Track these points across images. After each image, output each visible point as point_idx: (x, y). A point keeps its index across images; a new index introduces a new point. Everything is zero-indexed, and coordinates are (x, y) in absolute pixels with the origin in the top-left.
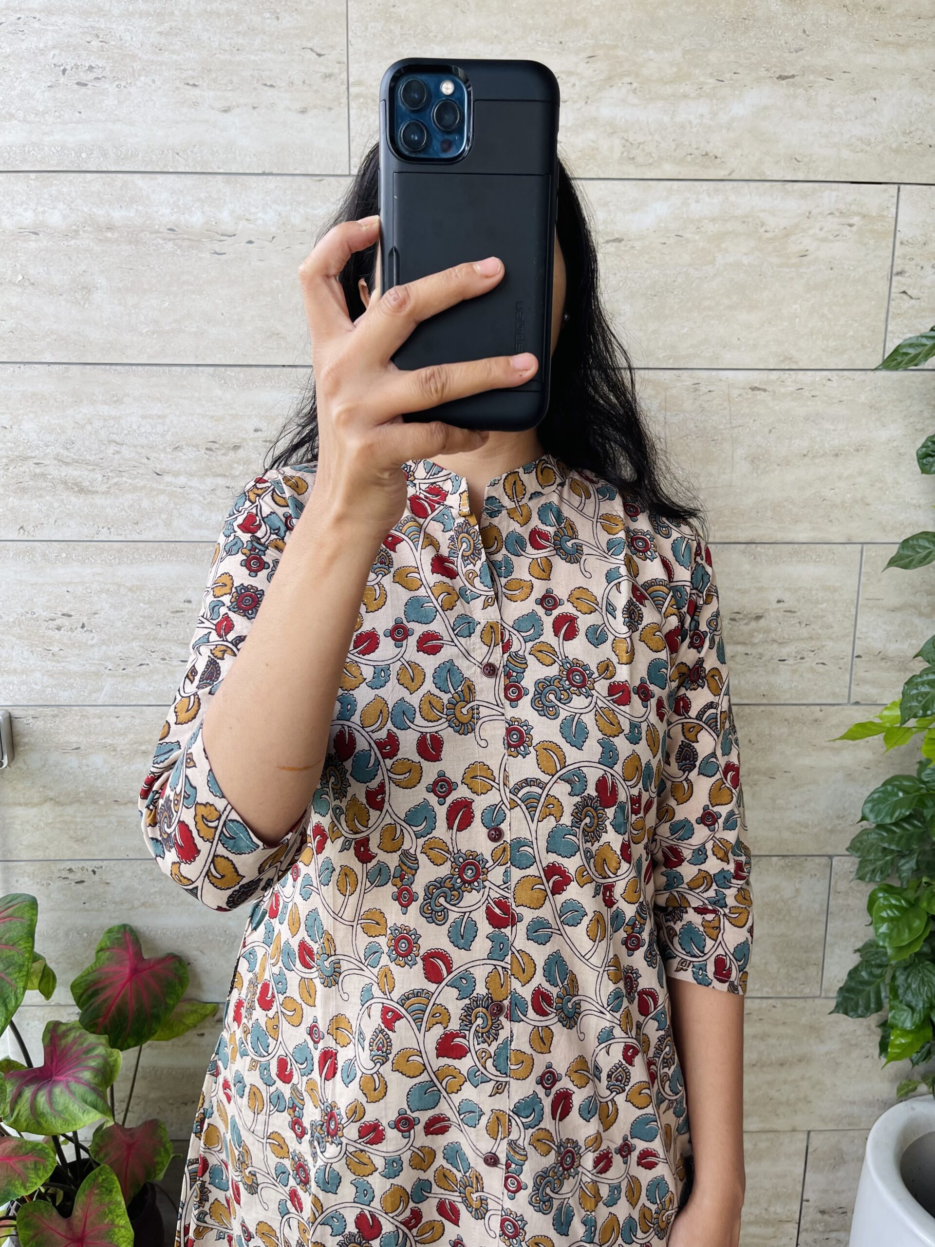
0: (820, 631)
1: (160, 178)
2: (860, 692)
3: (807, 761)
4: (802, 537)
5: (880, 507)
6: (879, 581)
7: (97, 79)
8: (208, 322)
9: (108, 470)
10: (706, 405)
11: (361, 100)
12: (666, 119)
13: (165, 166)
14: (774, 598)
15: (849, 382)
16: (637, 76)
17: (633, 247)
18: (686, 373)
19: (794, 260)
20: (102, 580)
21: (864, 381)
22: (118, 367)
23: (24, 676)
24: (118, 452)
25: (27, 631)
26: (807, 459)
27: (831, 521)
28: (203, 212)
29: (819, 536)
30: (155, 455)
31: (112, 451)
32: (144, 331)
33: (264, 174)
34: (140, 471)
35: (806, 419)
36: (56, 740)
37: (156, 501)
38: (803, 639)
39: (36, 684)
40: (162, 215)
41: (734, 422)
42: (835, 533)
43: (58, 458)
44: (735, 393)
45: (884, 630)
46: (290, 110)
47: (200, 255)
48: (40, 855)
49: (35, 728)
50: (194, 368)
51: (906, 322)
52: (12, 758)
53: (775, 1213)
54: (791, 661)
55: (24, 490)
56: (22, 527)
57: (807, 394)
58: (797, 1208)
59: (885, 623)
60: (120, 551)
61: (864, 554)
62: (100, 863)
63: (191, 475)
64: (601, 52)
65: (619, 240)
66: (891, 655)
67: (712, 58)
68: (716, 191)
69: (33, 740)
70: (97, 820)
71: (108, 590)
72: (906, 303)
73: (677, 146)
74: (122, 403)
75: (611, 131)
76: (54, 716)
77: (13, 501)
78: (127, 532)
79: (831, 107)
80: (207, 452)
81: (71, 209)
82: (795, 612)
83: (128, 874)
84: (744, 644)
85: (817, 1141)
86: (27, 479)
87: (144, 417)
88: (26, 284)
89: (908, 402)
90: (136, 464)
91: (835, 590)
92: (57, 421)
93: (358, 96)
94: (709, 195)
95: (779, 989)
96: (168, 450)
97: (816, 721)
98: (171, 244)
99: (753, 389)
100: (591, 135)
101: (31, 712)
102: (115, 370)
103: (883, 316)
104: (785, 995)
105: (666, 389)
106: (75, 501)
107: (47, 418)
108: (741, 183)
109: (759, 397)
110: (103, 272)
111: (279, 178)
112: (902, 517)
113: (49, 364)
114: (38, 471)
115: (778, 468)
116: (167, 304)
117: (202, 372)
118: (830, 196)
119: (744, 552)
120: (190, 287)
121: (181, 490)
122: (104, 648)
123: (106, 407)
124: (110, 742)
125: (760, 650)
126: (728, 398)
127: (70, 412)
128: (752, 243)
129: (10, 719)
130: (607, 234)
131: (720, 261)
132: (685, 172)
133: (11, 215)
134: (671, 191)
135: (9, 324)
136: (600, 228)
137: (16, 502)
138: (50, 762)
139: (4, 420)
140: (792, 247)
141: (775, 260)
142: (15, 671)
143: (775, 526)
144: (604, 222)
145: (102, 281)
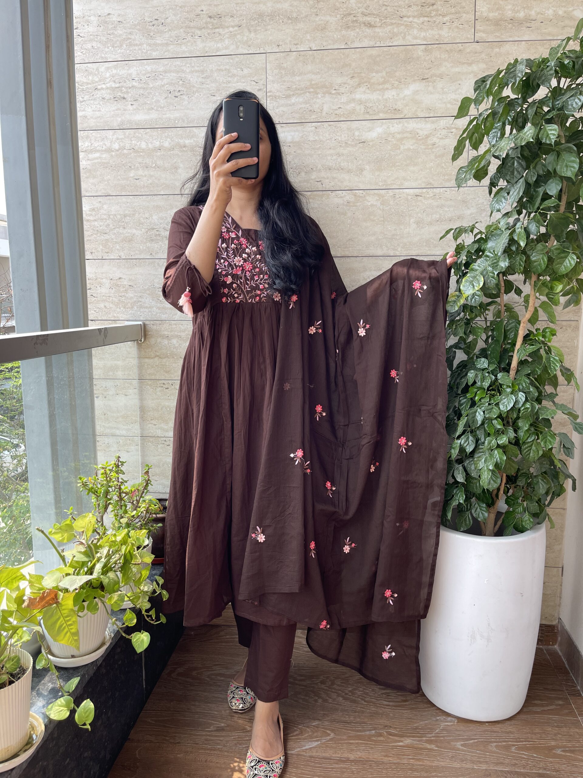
7: (181, 95)
10: (398, 203)
12: (380, 98)
15: (454, 192)
16: (369, 83)
17: (369, 145)
18: (390, 191)
19: (430, 147)
23: (150, 309)
26: (438, 222)
35: (438, 207)
36: (160, 333)
39: (154, 312)
41: (410, 208)
44: (409, 197)
48: (153, 377)
49: (153, 329)
55: (152, 240)
56: (151, 254)
57: (438, 197)
62: (174, 381)
64: (356, 75)
65: (364, 142)
67: (397, 74)
68: (400, 122)
69: (152, 333)
70: (173, 364)
73: (385, 107)
75: (360, 103)
76: (160, 324)
77: (148, 244)
79: (443, 89)
81: (172, 140)
86: (154, 236)
88: (156, 167)
89: (478, 199)
93: (270, 96)
94: (397, 124)
100: (353, 105)
101: (152, 323)
105: (383, 197)
107: (161, 214)
108: (409, 119)
109: (419, 199)
113: (163, 195)
114: (157, 233)
118: (443, 122)
124: (179, 334)
126: (407, 199)
127: (169, 212)
128: (414, 141)
129: (145, 325)
130: (359, 140)
131: (402, 147)
132: (388, 116)
133: (152, 143)
134: (382, 123)
135: (150, 181)
136: (357, 138)
137: (150, 245)
138: (158, 342)
139: (147, 215)
140: (430, 142)
141: (423, 147)
142: (147, 307)
143: (427, 249)
144: (358, 136)
145: (181, 165)
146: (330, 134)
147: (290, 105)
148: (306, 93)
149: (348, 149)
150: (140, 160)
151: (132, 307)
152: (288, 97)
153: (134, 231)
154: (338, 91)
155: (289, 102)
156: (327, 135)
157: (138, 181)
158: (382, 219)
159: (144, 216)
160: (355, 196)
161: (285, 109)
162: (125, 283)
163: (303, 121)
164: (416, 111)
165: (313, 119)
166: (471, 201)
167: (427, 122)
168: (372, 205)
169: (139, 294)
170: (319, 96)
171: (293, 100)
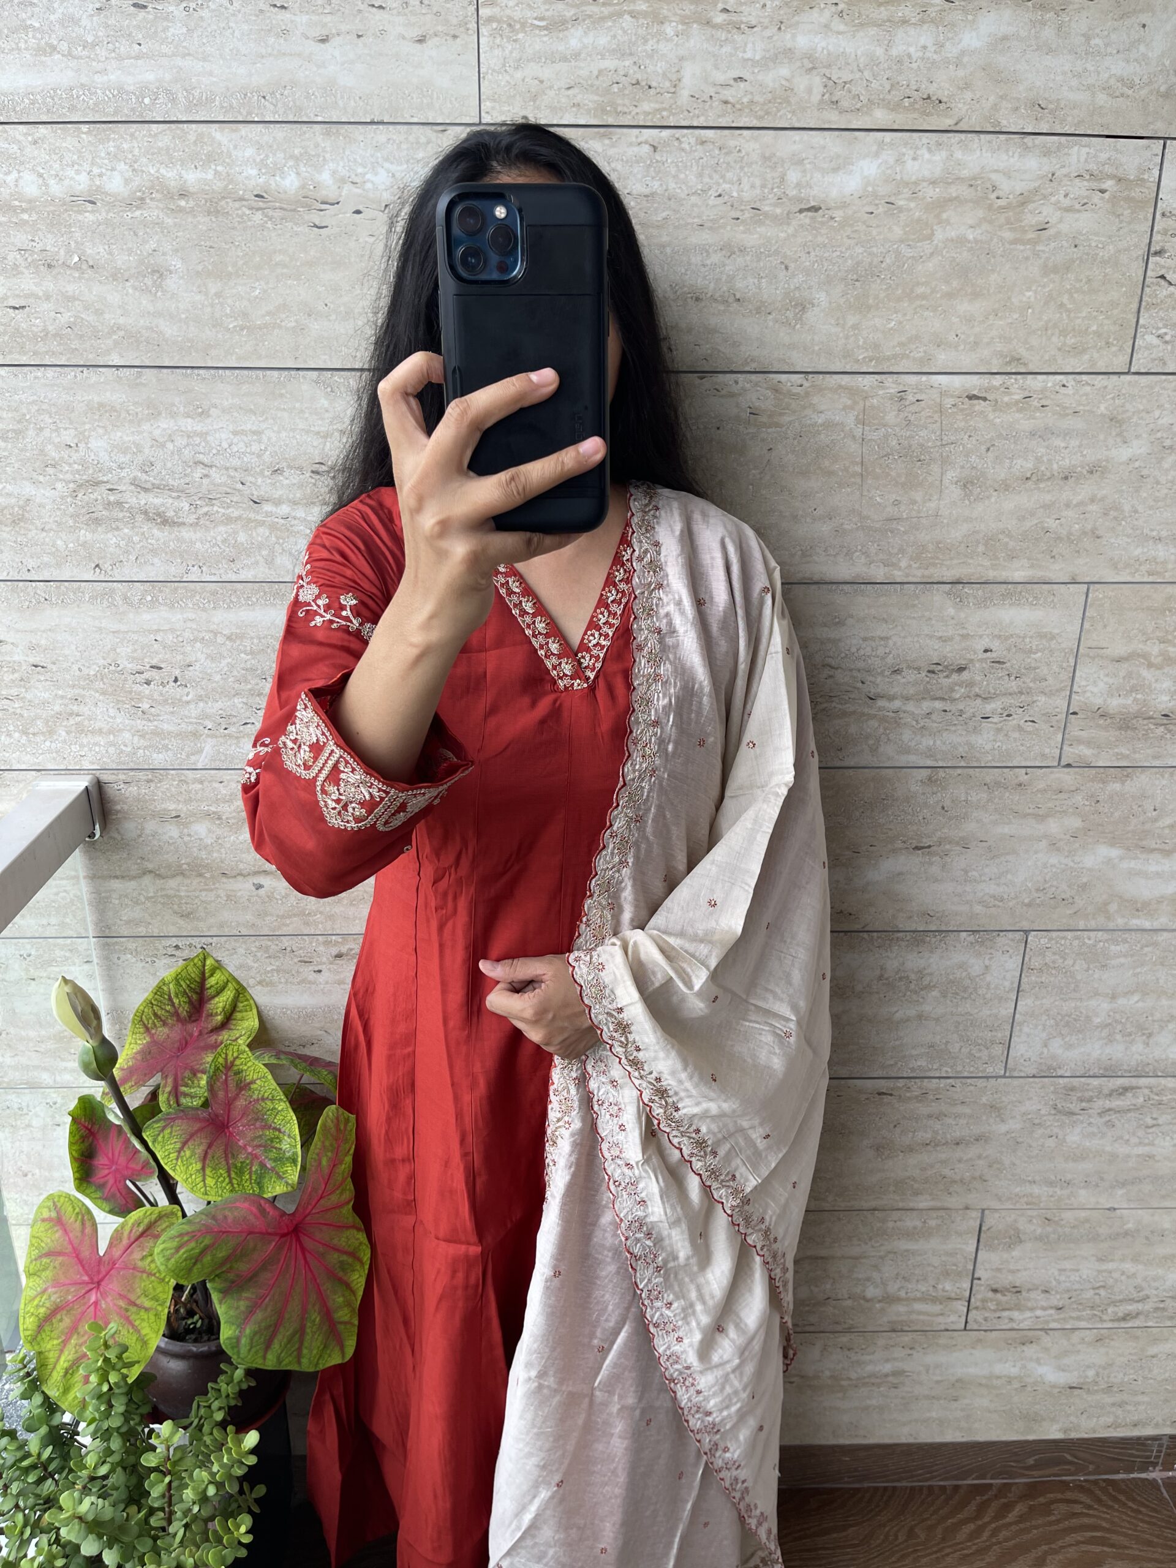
0: (1031, 685)
1: (244, 129)
2: (1071, 753)
3: (1006, 830)
4: (1019, 575)
5: (1113, 540)
6: (1105, 626)
8: (309, 315)
9: (196, 498)
10: (912, 418)
11: (495, 25)
12: (880, 52)
13: (249, 113)
14: (981, 645)
15: (1088, 389)
17: (832, 218)
18: (890, 379)
19: (1031, 235)
20: (194, 626)
21: (1106, 387)
22: (201, 372)
23: (112, 737)
24: (206, 476)
25: (112, 685)
26: (1030, 483)
27: (1053, 557)
28: (298, 174)
29: (1039, 574)
30: (253, 480)
31: (199, 475)
32: (231, 326)
33: (372, 123)
34: (235, 500)
35: (1033, 434)
36: (152, 807)
37: (254, 534)
38: (1010, 694)
39: (126, 746)
40: (246, 178)
41: (945, 438)
42: (1057, 571)
43: (135, 483)
44: (948, 402)
45: (1106, 683)
46: (404, 38)
47: (295, 229)
48: (142, 930)
49: (127, 795)
50: (293, 373)
51: (1161, 314)
52: (103, 828)
53: (943, 1290)
54: (996, 719)
55: (97, 521)
56: (97, 566)
57: (1035, 403)
58: (966, 1285)
59: (1107, 675)
60: (214, 593)
61: (1090, 595)
62: (210, 940)
63: (294, 503)
65: (815, 209)
66: (1111, 712)
68: (939, 145)
69: (126, 807)
70: (204, 894)
71: (203, 639)
72: (1164, 291)
73: (892, 85)
74: (209, 416)
75: (811, 65)
76: (149, 781)
77: (85, 535)
78: (222, 571)
80: (313, 475)
81: (134, 170)
82: (1004, 663)
83: (241, 951)
84: (943, 699)
85: (991, 1220)
86: (101, 508)
87: (235, 433)
88: (84, 266)
90: (229, 490)
91: (1053, 637)
92: (131, 438)
93: (490, 20)
94: (930, 150)
95: (959, 1068)
96: (267, 473)
97: (1020, 785)
98: (259, 215)
99: (971, 397)
100: (784, 71)
101: (122, 777)
102: (198, 375)
103: (1135, 306)
104: (966, 1074)
105: (865, 398)
106: (159, 535)
107: (119, 434)
108: (969, 135)
109: (977, 408)
110: (177, 251)
111: (391, 127)
112: (1138, 551)
113: (117, 367)
114: (112, 498)
115: (995, 494)
116: (257, 293)
117: (304, 377)
118: (1079, 154)
119: (948, 594)
120: (285, 270)
121: (282, 521)
122: (201, 704)
123: (189, 420)
124: (213, 809)
125: (961, 707)
126: (941, 410)
127: (146, 427)
128: (980, 213)
129: (99, 785)
130: (800, 200)
131: (939, 235)
132: (900, 120)
133: (60, 179)
134: (881, 144)
135: (66, 317)
136: (792, 193)
137: (89, 536)
138: (148, 832)
139: (68, 437)
140: (1030, 219)
141: (1008, 235)
142: (100, 731)
143: (987, 563)
144: (798, 185)
145: (176, 263)
146: (700, 175)
147: (564, 59)
148: (620, 15)
149: (761, 230)
150: (21, 238)
151: (51, 732)
152: (557, 26)
153: (28, 489)
154: (734, 18)
155: (561, 48)
156: (692, 178)
157: (19, 315)
158: (858, 469)
159: (57, 440)
160: (776, 391)
161: (547, 73)
162: (16, 658)
163: (610, 121)
164: (995, 107)
165: (647, 114)
166: (1134, 420)
167: (1027, 148)
168: (829, 425)
169: (71, 693)
170: (669, 30)
171: (575, 39)
